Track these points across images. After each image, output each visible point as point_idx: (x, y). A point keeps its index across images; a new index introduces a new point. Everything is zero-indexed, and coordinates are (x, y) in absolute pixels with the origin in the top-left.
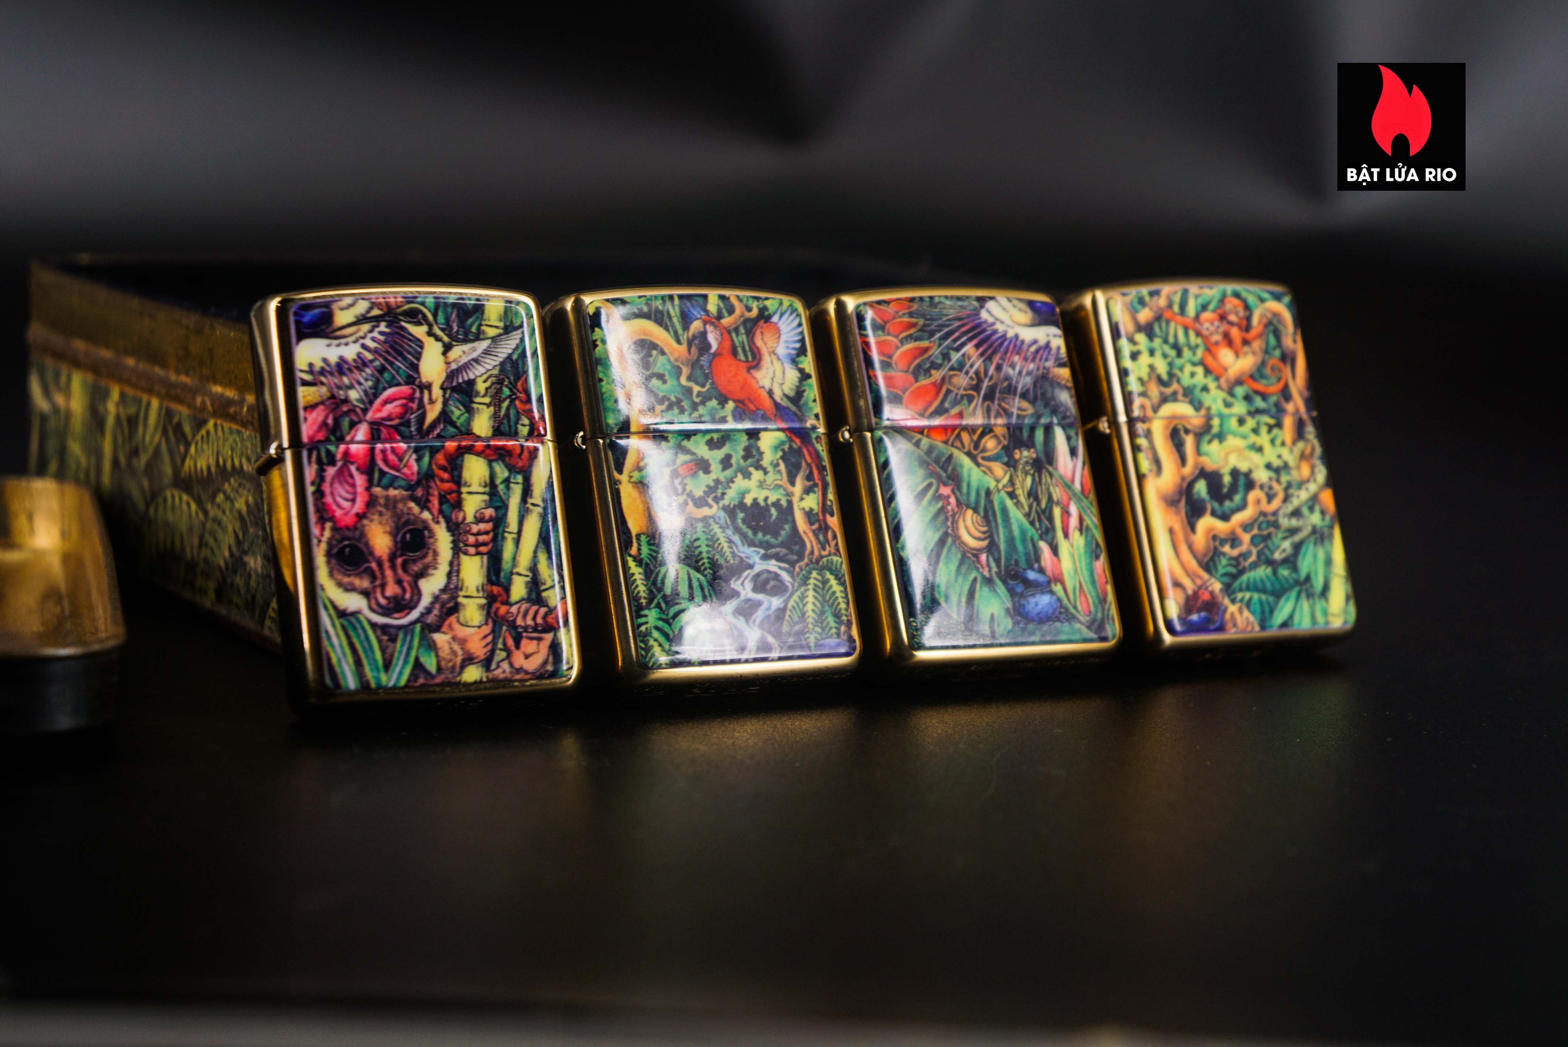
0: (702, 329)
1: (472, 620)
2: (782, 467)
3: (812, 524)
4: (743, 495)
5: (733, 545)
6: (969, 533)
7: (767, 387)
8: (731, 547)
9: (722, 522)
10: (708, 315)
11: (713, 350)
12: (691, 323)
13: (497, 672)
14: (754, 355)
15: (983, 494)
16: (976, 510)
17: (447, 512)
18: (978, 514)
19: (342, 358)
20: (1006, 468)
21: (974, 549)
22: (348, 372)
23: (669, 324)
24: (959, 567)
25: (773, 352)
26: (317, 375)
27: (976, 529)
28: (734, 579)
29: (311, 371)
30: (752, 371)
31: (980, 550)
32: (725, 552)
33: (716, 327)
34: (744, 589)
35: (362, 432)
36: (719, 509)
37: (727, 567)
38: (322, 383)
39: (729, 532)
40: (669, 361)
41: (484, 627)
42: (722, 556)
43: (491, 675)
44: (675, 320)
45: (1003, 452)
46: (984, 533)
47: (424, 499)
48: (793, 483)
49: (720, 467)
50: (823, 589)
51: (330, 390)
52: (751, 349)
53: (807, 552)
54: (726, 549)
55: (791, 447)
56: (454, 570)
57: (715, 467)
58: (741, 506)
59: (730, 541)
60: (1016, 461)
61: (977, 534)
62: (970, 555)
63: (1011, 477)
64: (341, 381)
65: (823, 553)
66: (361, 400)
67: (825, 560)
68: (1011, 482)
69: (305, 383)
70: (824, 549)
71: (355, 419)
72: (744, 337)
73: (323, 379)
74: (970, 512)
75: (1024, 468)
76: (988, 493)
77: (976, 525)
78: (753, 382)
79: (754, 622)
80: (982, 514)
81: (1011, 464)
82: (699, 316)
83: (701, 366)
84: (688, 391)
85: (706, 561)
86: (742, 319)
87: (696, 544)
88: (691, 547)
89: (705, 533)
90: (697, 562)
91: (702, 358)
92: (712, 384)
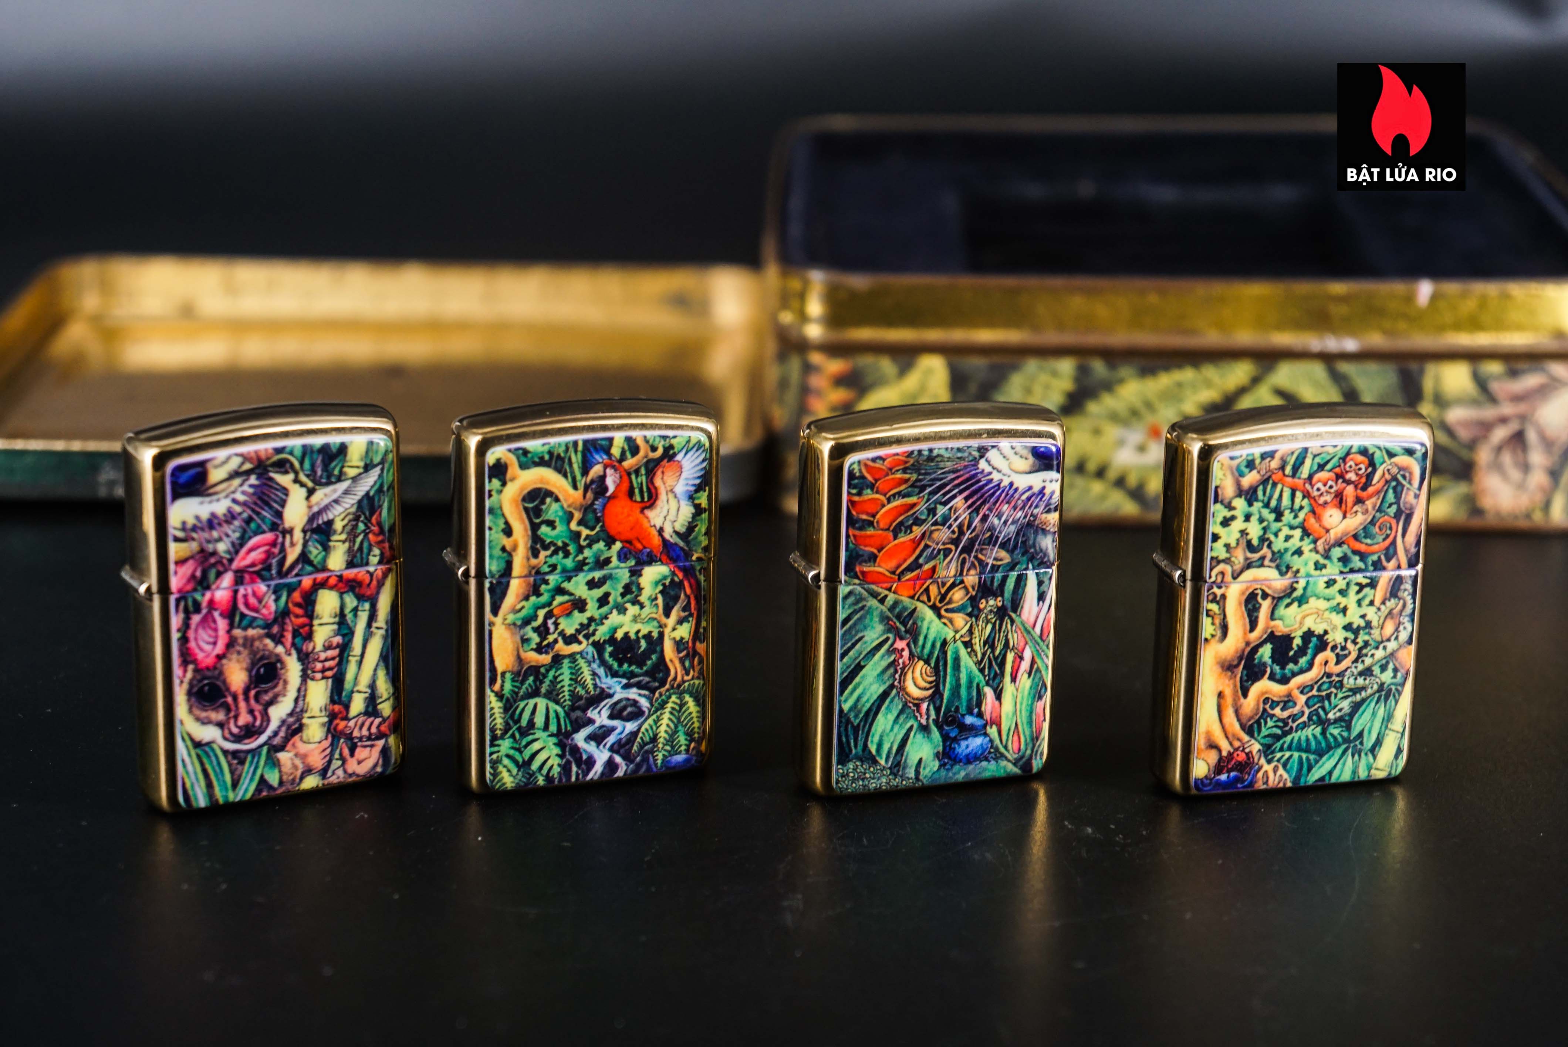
0: (602, 473)
1: (313, 737)
2: (660, 600)
3: (679, 652)
4: (614, 631)
5: (596, 677)
6: (915, 684)
7: (659, 525)
9: (590, 656)
10: (610, 459)
11: (608, 494)
12: (592, 467)
13: (331, 779)
15: (938, 645)
16: (927, 662)
17: (299, 645)
18: (929, 665)
19: (213, 515)
20: (968, 618)
21: (917, 699)
22: (217, 527)
23: (568, 470)
24: (898, 717)
25: (671, 491)
26: (188, 532)
27: (923, 679)
29: (184, 528)
30: (646, 511)
31: (922, 700)
33: (616, 470)
35: (227, 580)
36: (588, 645)
38: (193, 539)
40: (562, 507)
41: (324, 742)
42: (584, 688)
43: (326, 782)
44: (575, 466)
45: (969, 602)
46: (931, 682)
47: (278, 635)
49: (596, 605)
51: (201, 545)
54: (589, 683)
56: (301, 694)
57: (592, 605)
58: (612, 640)
60: (980, 611)
61: (923, 684)
62: (911, 705)
63: (971, 626)
64: (211, 535)
65: (687, 678)
66: (228, 552)
67: (687, 684)
68: (970, 632)
69: (177, 540)
71: (221, 569)
73: (194, 535)
74: (921, 663)
75: (986, 617)
76: (944, 643)
77: (924, 675)
78: (645, 522)
80: (933, 665)
81: (974, 613)
82: (601, 460)
83: (595, 511)
84: (578, 535)
85: (566, 693)
86: (645, 460)
87: (559, 679)
88: (555, 681)
89: (570, 668)
90: (558, 695)
91: (596, 502)
92: (602, 526)
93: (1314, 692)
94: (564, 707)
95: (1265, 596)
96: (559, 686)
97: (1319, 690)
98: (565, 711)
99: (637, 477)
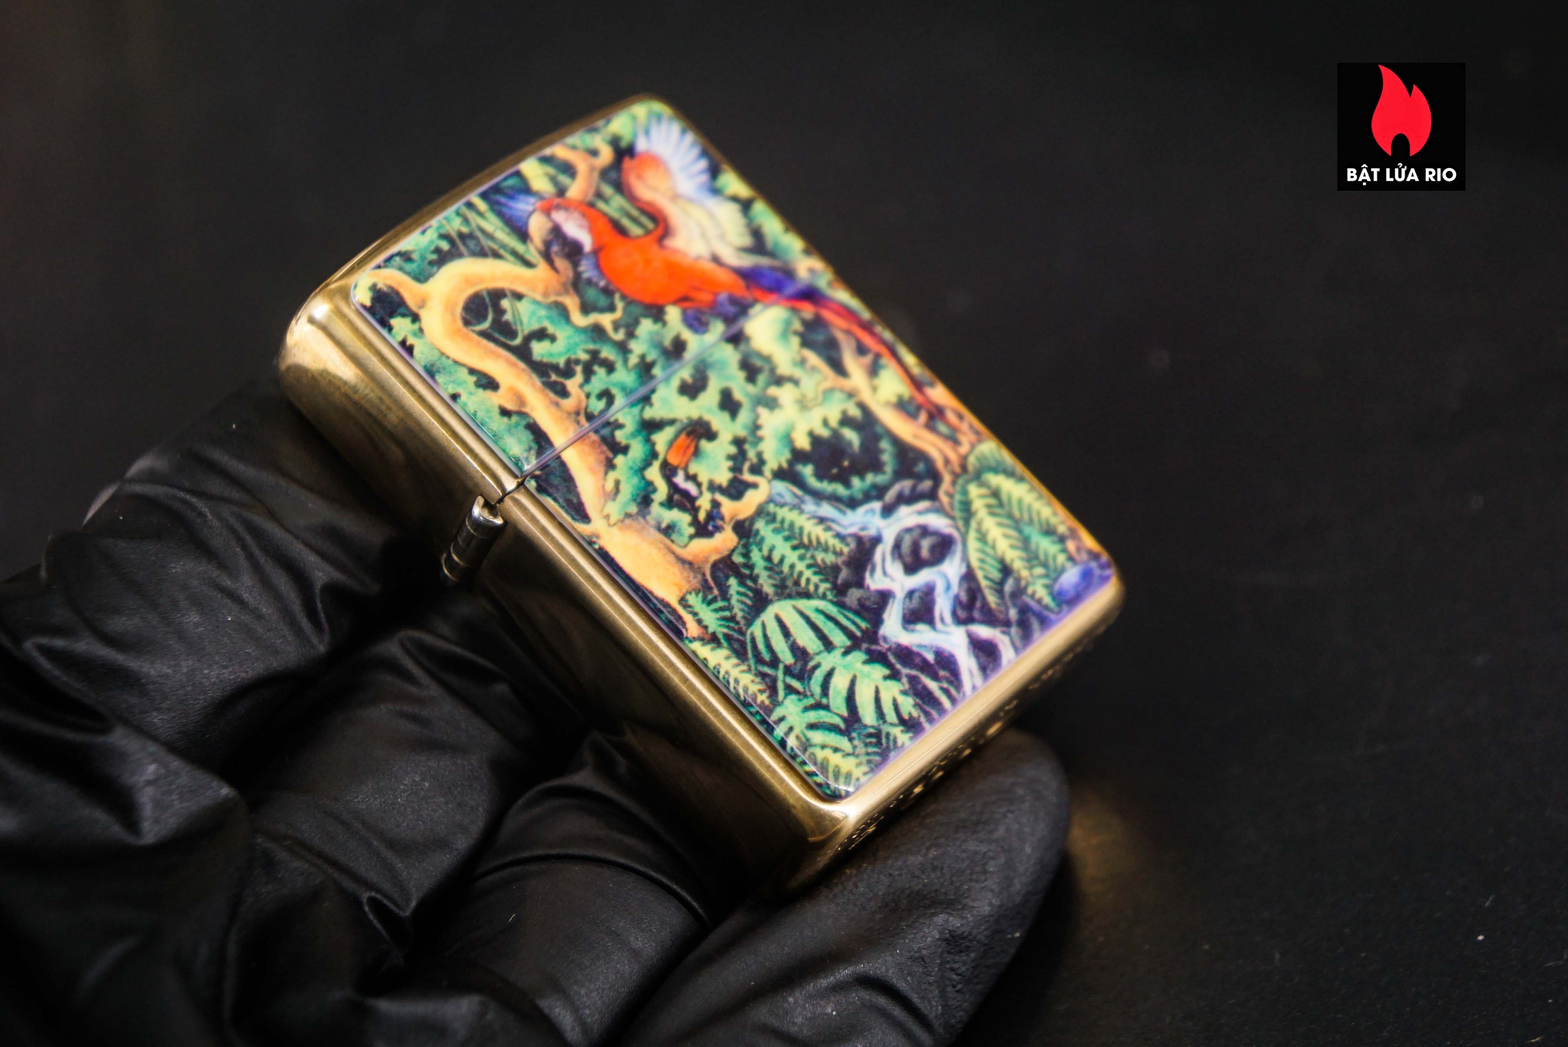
0: (549, 225)
4: (788, 439)
5: (829, 523)
8: (828, 529)
9: (789, 498)
10: (543, 199)
11: (588, 247)
23: (496, 248)
25: (676, 197)
28: (867, 575)
32: (826, 542)
33: (566, 208)
34: (892, 579)
36: (769, 481)
37: (845, 563)
39: (810, 506)
40: (537, 302)
42: (826, 549)
44: (500, 235)
49: (725, 416)
54: (827, 537)
57: (719, 421)
58: (798, 456)
59: (822, 520)
78: (680, 259)
79: (942, 620)
82: (531, 209)
83: (589, 282)
84: (597, 331)
85: (808, 573)
86: (596, 175)
87: (776, 558)
88: (772, 566)
89: (776, 531)
90: (797, 583)
91: (581, 268)
92: (624, 297)
94: (824, 597)
96: (786, 568)
98: (831, 601)
99: (606, 200)
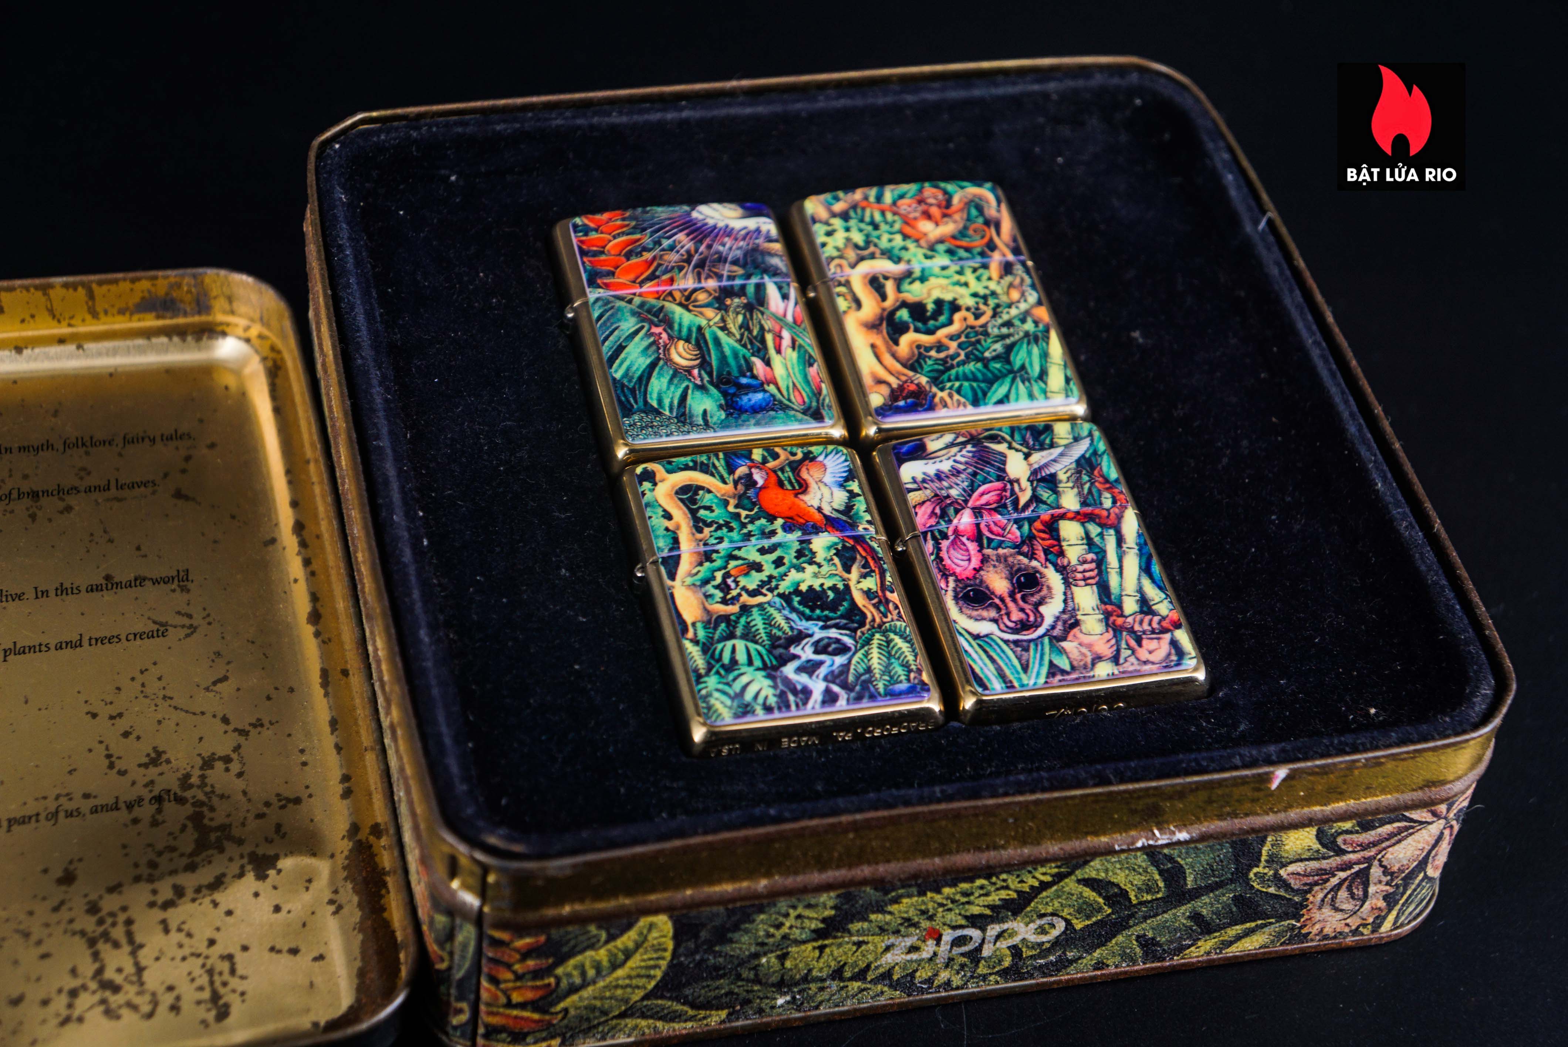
0: (748, 472)
2: (836, 560)
3: (870, 599)
7: (816, 505)
10: (753, 462)
11: (759, 485)
12: (737, 469)
14: (801, 486)
25: (819, 482)
30: (801, 497)
33: (761, 469)
48: (849, 571)
50: (888, 647)
52: (797, 481)
53: (868, 621)
55: (844, 546)
65: (885, 620)
67: (887, 625)
70: (886, 617)
71: (959, 507)
72: (791, 474)
78: (801, 503)
82: (744, 464)
91: (749, 492)
92: (760, 508)
93: (963, 339)
95: (886, 278)
97: (967, 336)
